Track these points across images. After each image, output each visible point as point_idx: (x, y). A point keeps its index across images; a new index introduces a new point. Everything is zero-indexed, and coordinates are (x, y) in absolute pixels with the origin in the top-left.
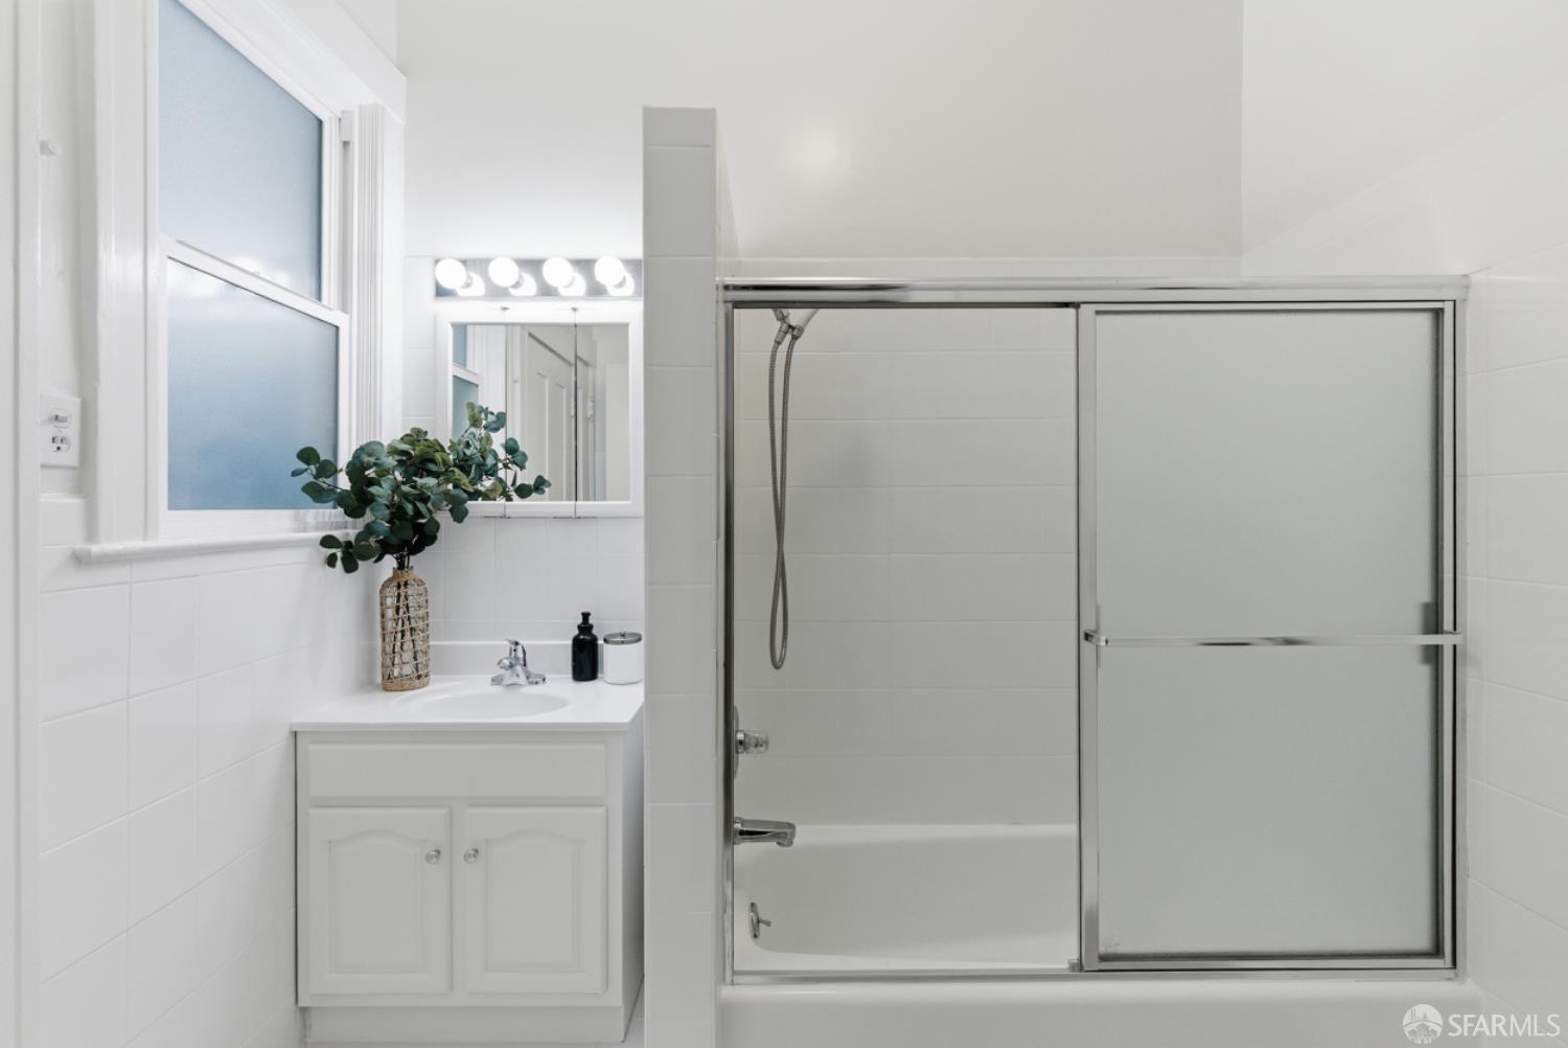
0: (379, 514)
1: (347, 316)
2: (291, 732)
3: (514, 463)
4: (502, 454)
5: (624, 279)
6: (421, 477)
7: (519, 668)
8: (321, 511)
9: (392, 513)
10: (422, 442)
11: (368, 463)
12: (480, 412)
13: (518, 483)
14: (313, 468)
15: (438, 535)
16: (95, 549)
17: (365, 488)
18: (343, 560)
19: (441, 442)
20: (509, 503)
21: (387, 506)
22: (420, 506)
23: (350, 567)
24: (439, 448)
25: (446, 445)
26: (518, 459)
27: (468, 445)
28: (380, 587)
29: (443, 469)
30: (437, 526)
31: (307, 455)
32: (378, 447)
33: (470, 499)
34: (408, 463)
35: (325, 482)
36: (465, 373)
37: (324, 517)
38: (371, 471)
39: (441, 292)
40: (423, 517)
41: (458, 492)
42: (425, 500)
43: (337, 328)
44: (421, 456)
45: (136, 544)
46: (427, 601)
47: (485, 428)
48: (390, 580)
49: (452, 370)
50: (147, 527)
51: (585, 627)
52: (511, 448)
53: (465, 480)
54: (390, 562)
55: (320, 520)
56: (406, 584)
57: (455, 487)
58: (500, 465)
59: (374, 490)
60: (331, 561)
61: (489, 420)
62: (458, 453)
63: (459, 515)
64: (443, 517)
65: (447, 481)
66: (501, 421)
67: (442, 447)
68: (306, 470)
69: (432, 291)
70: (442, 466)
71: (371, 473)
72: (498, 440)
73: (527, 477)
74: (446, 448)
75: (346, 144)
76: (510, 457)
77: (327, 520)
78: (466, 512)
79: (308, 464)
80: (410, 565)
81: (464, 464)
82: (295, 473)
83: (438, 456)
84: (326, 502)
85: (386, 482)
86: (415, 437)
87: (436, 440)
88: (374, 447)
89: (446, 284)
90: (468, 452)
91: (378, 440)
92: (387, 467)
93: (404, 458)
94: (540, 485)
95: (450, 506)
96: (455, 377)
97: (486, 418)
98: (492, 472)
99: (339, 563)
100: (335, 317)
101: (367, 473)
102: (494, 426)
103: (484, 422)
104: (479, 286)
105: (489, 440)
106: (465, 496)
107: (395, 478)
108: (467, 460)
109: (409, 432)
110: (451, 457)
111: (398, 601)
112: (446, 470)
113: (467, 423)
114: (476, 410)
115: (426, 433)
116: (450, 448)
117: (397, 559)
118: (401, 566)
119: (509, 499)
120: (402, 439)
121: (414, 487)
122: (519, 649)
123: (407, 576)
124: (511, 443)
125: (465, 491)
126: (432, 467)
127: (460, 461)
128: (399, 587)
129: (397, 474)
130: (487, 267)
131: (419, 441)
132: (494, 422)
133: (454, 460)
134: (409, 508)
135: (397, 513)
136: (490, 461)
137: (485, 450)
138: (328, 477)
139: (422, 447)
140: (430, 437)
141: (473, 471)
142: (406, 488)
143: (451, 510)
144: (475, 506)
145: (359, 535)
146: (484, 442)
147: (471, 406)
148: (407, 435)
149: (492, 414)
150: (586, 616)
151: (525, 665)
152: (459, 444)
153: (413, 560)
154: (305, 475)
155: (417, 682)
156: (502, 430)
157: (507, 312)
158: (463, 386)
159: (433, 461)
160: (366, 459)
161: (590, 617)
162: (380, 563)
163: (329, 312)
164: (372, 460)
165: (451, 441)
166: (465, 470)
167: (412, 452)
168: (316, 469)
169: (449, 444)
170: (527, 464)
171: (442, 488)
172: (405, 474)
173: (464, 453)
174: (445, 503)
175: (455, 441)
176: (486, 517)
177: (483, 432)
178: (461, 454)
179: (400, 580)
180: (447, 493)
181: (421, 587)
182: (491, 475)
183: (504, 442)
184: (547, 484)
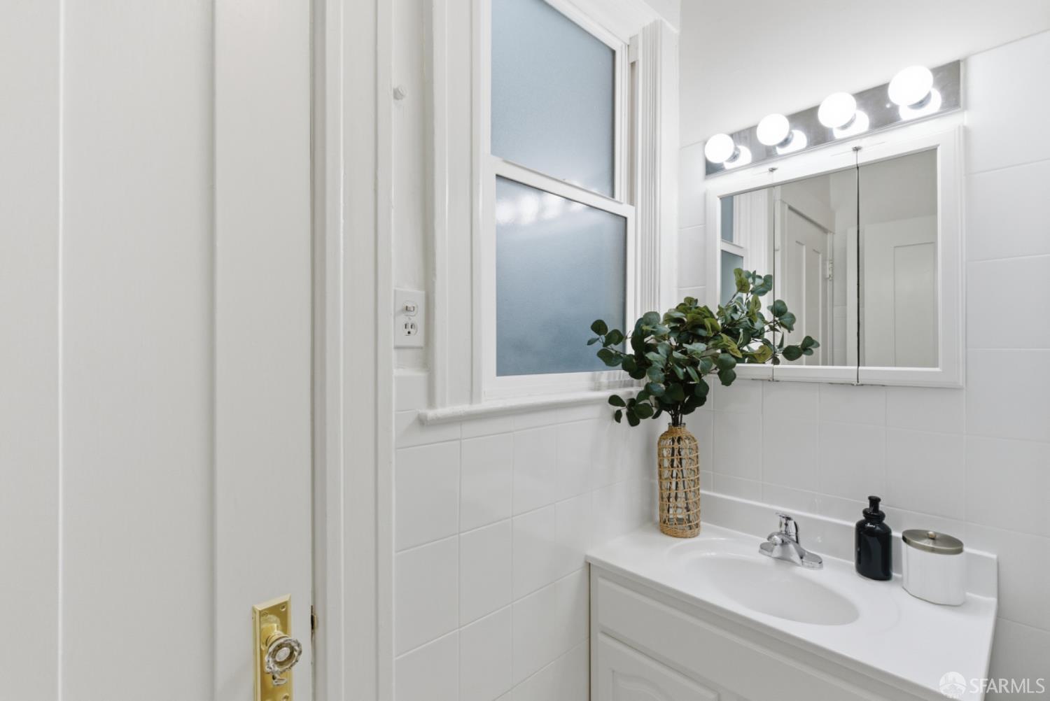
0: (655, 377)
1: (633, 208)
2: (586, 562)
3: (782, 325)
4: (768, 316)
5: (929, 96)
6: (690, 344)
7: (791, 546)
8: (612, 372)
9: (665, 376)
10: (693, 309)
11: (647, 331)
12: (748, 277)
13: (785, 346)
14: (603, 337)
15: (707, 396)
16: (431, 414)
17: (644, 353)
18: (628, 414)
19: (711, 309)
20: (776, 366)
21: (662, 369)
22: (691, 371)
23: (634, 421)
24: (708, 315)
25: (715, 311)
26: (786, 320)
27: (735, 310)
28: (658, 439)
29: (712, 335)
30: (706, 388)
31: (599, 327)
32: (655, 316)
33: (738, 362)
34: (681, 329)
35: (615, 348)
36: (732, 247)
37: (615, 377)
38: (649, 338)
39: (712, 169)
40: (693, 381)
41: (726, 356)
42: (694, 364)
43: (626, 218)
44: (692, 322)
45: (464, 408)
46: (697, 457)
47: (752, 292)
48: (666, 434)
49: (720, 245)
50: (473, 392)
51: (874, 513)
52: (779, 310)
53: (734, 346)
54: (666, 417)
55: (612, 380)
56: (679, 439)
57: (724, 351)
58: (767, 328)
59: (651, 356)
60: (618, 417)
61: (756, 283)
62: (726, 318)
63: (727, 378)
64: (712, 380)
65: (716, 347)
66: (768, 284)
67: (711, 313)
68: (598, 339)
69: (701, 168)
70: (711, 332)
71: (649, 340)
72: (765, 301)
73: (794, 339)
74: (715, 313)
75: (633, 65)
76: (777, 319)
77: (617, 379)
78: (734, 376)
79: (600, 335)
80: (683, 422)
81: (731, 329)
82: (590, 343)
83: (707, 322)
84: (616, 365)
85: (662, 346)
86: (688, 305)
87: (706, 307)
88: (651, 317)
89: (714, 160)
90: (736, 317)
91: (657, 310)
92: (663, 334)
93: (678, 325)
94: (808, 346)
95: (718, 370)
96: (723, 252)
97: (753, 283)
98: (759, 334)
99: (624, 418)
100: (624, 209)
101: (645, 340)
102: (761, 289)
103: (752, 286)
104: (746, 155)
105: (757, 303)
106: (733, 360)
107: (671, 344)
108: (735, 325)
109: (683, 302)
110: (719, 322)
111: (673, 455)
112: (715, 336)
113: (735, 288)
114: (743, 276)
115: (696, 301)
116: (718, 314)
117: (671, 415)
118: (676, 423)
119: (776, 361)
120: (677, 308)
121: (685, 352)
122: (791, 524)
123: (680, 432)
124: (778, 305)
125: (733, 356)
126: (702, 332)
127: (729, 325)
128: (673, 441)
129: (672, 339)
130: (755, 133)
131: (691, 309)
132: (761, 286)
133: (722, 324)
134: (680, 372)
135: (670, 377)
136: (758, 325)
137: (754, 314)
138: (616, 344)
139: (693, 314)
140: (701, 304)
141: (741, 335)
142: (676, 354)
143: (719, 374)
144: (743, 369)
145: (641, 393)
146: (751, 306)
147: (739, 272)
148: (681, 304)
149: (760, 277)
150: (874, 502)
151: (797, 542)
152: (727, 310)
153: (685, 418)
154: (597, 342)
155: (689, 532)
156: (770, 293)
157: (775, 172)
158: (728, 258)
159: (703, 327)
160: (645, 328)
161: (880, 503)
162: (656, 419)
163: (619, 206)
164: (649, 328)
165: (719, 307)
166: (735, 336)
167: (685, 319)
168: (605, 337)
169: (718, 310)
170: (795, 326)
171: (712, 352)
172: (679, 340)
173: (732, 318)
174: (714, 366)
175: (723, 307)
176: (753, 379)
177: (751, 297)
178: (729, 318)
179: (674, 435)
180: (715, 357)
181: (693, 444)
182: (758, 337)
183: (772, 304)
184: (815, 345)
